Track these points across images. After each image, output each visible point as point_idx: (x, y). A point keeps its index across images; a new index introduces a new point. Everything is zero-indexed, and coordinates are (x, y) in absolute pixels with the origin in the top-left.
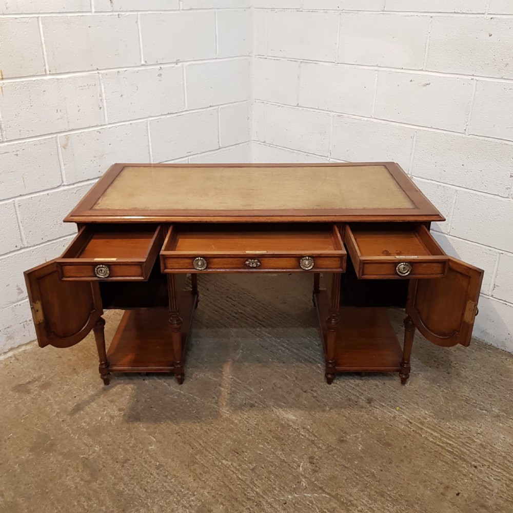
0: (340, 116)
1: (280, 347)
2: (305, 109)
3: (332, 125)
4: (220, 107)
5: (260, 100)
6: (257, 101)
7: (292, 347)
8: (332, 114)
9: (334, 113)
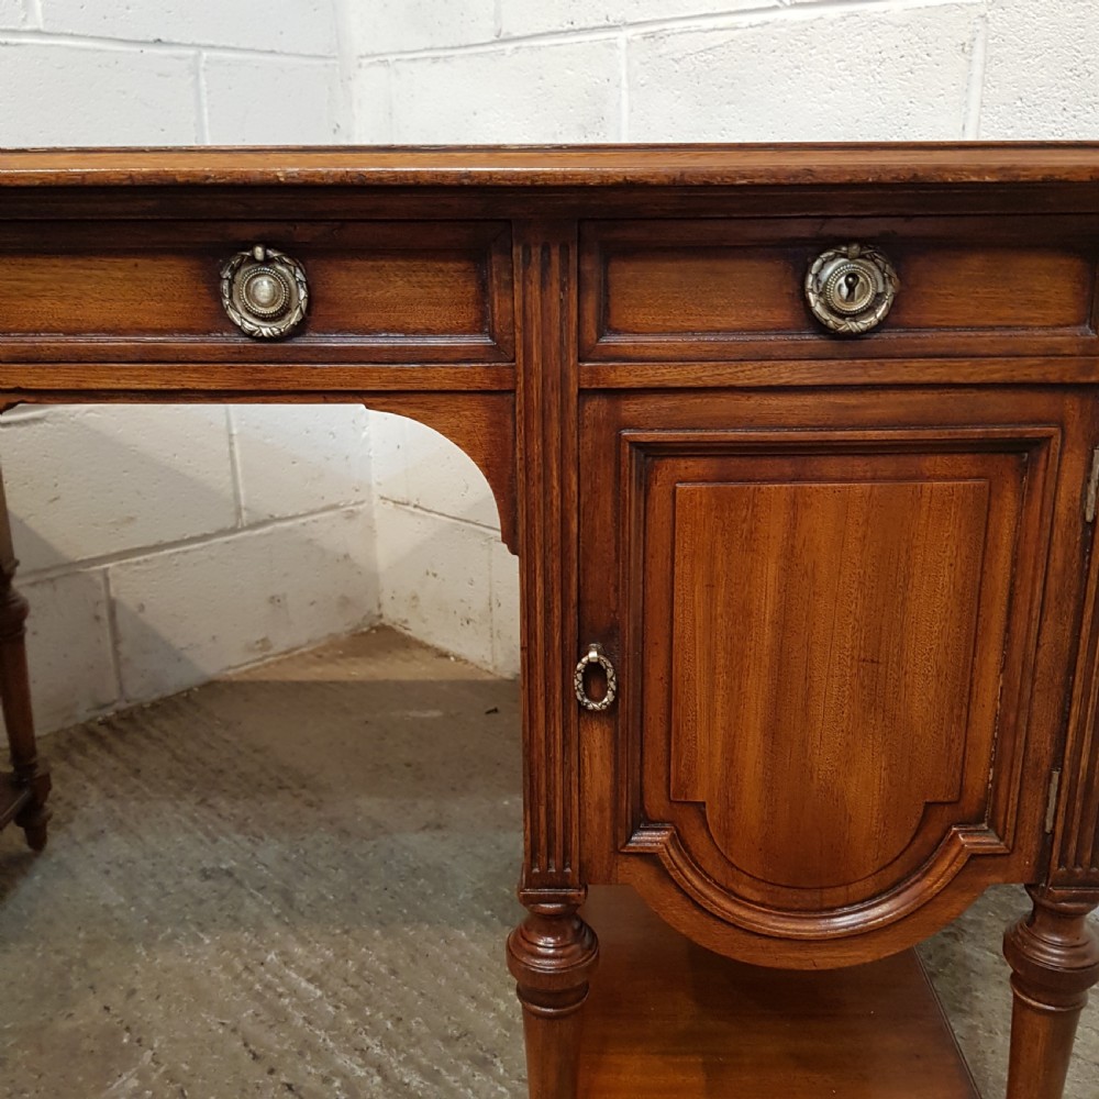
0: (653, 35)
1: (342, 1060)
2: (525, 44)
3: (624, 84)
4: (205, 54)
5: (374, 55)
6: (365, 61)
7: (405, 1063)
8: (622, 36)
9: (630, 32)
